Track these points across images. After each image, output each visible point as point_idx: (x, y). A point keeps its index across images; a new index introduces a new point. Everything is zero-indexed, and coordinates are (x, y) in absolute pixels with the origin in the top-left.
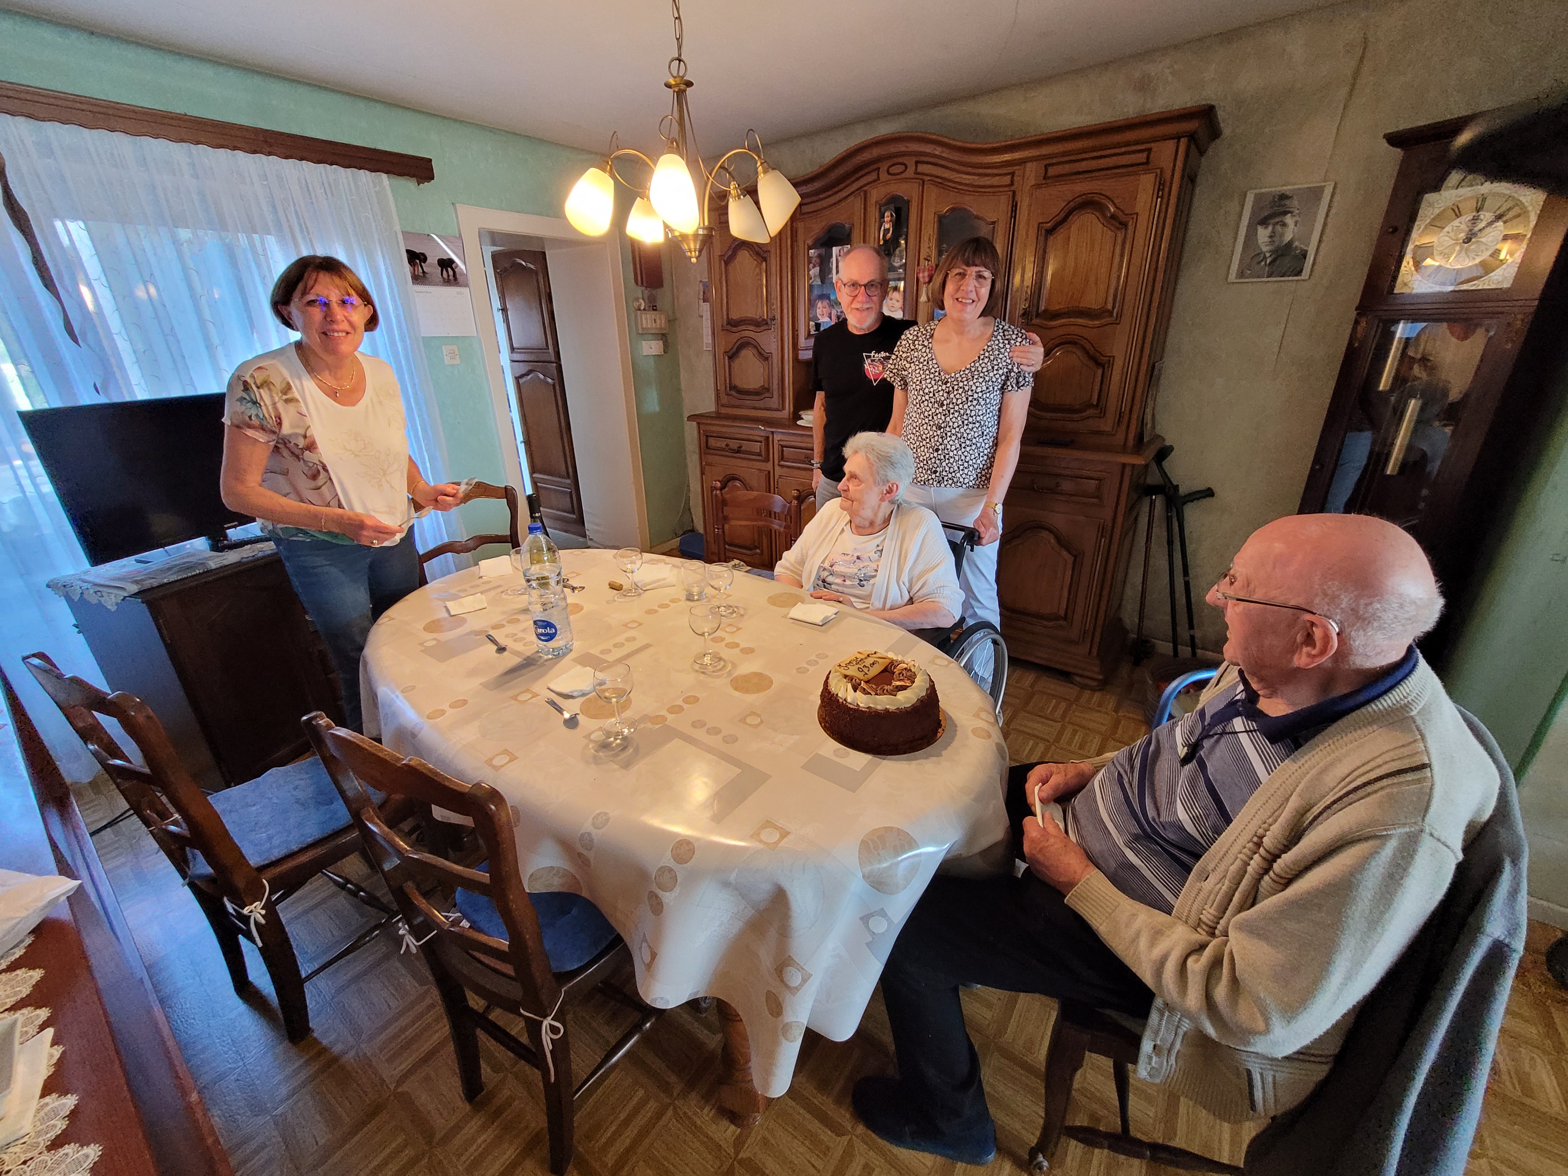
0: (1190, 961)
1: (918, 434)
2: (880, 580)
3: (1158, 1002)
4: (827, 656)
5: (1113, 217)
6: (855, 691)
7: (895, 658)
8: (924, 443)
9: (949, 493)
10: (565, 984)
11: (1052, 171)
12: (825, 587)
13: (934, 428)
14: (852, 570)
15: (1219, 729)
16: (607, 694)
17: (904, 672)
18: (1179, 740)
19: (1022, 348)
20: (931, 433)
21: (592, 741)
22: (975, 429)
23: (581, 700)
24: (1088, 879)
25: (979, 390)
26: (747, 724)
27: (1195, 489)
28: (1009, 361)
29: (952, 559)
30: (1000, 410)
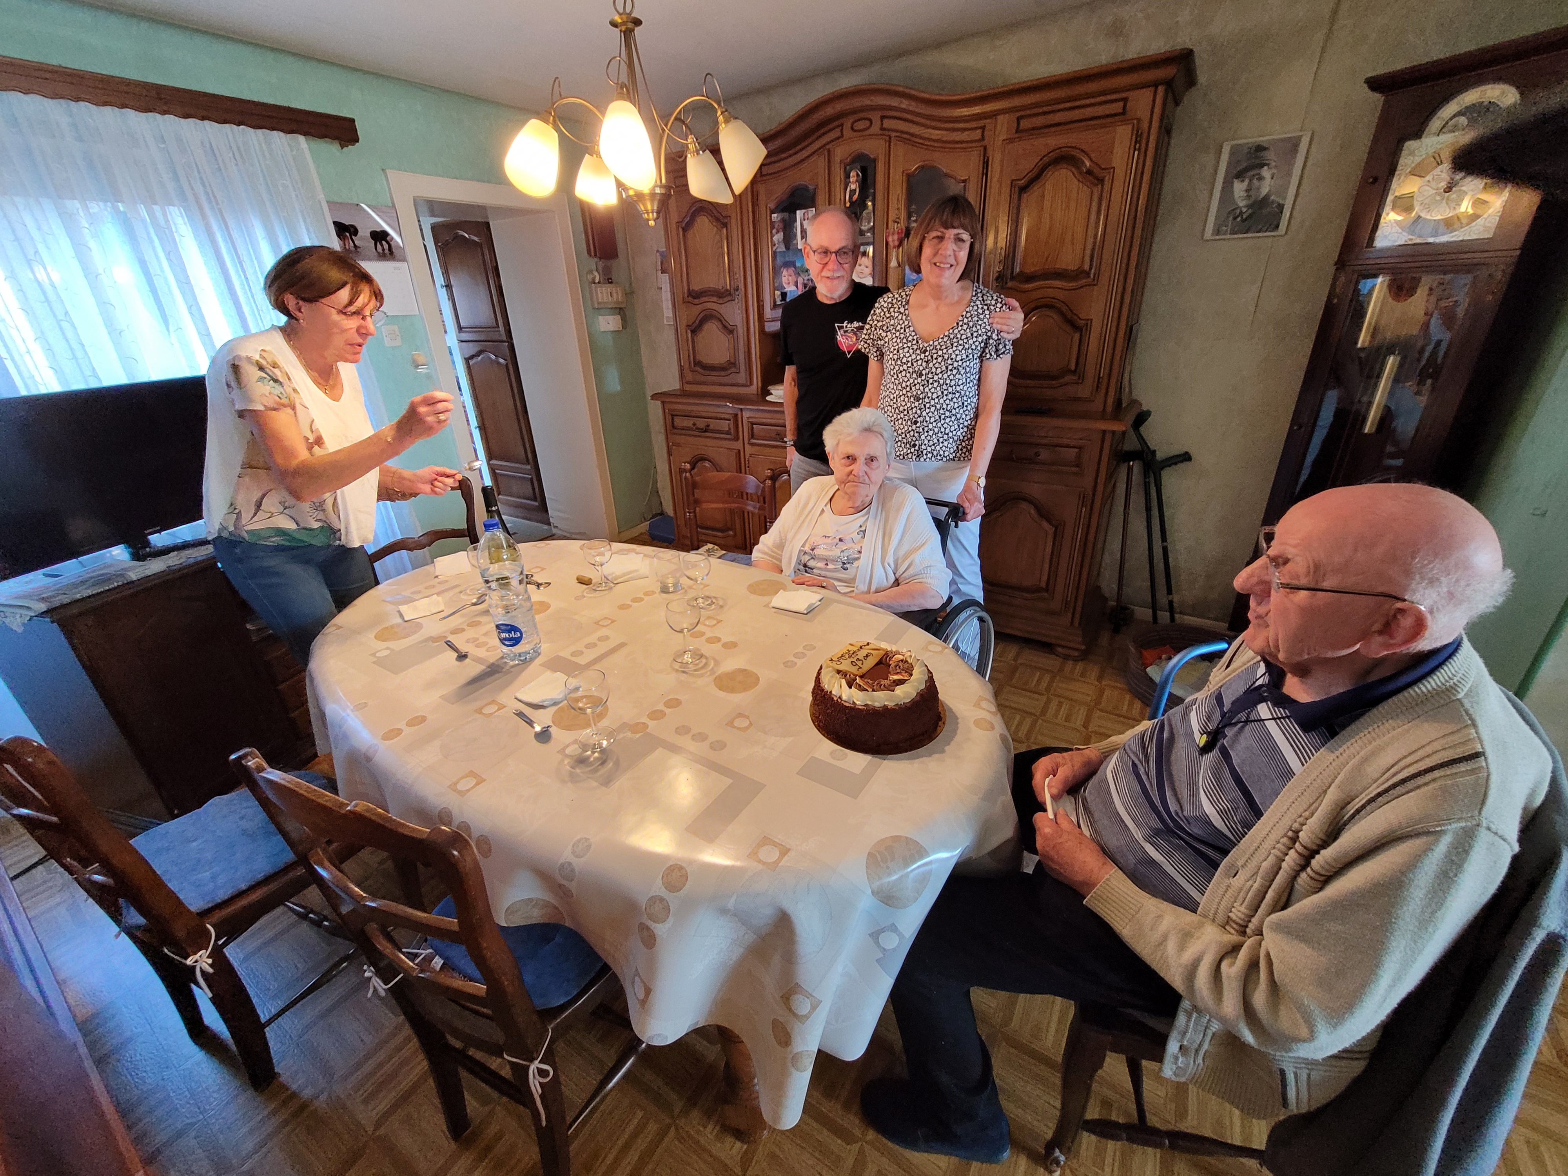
0: (1224, 965)
1: (895, 406)
2: (864, 561)
3: (1186, 1004)
4: (815, 648)
5: (1089, 172)
6: (850, 687)
7: (889, 649)
8: (902, 415)
9: (930, 465)
10: (550, 1023)
11: (1025, 124)
12: (806, 571)
13: (912, 399)
14: (836, 552)
15: (1242, 716)
16: (581, 705)
17: (901, 664)
18: (1195, 727)
19: (1001, 314)
20: (909, 405)
21: (567, 756)
22: (954, 400)
23: (552, 710)
24: (1108, 880)
25: (959, 358)
26: (735, 727)
27: (1172, 454)
28: (988, 327)
29: (938, 537)
30: (979, 380)
